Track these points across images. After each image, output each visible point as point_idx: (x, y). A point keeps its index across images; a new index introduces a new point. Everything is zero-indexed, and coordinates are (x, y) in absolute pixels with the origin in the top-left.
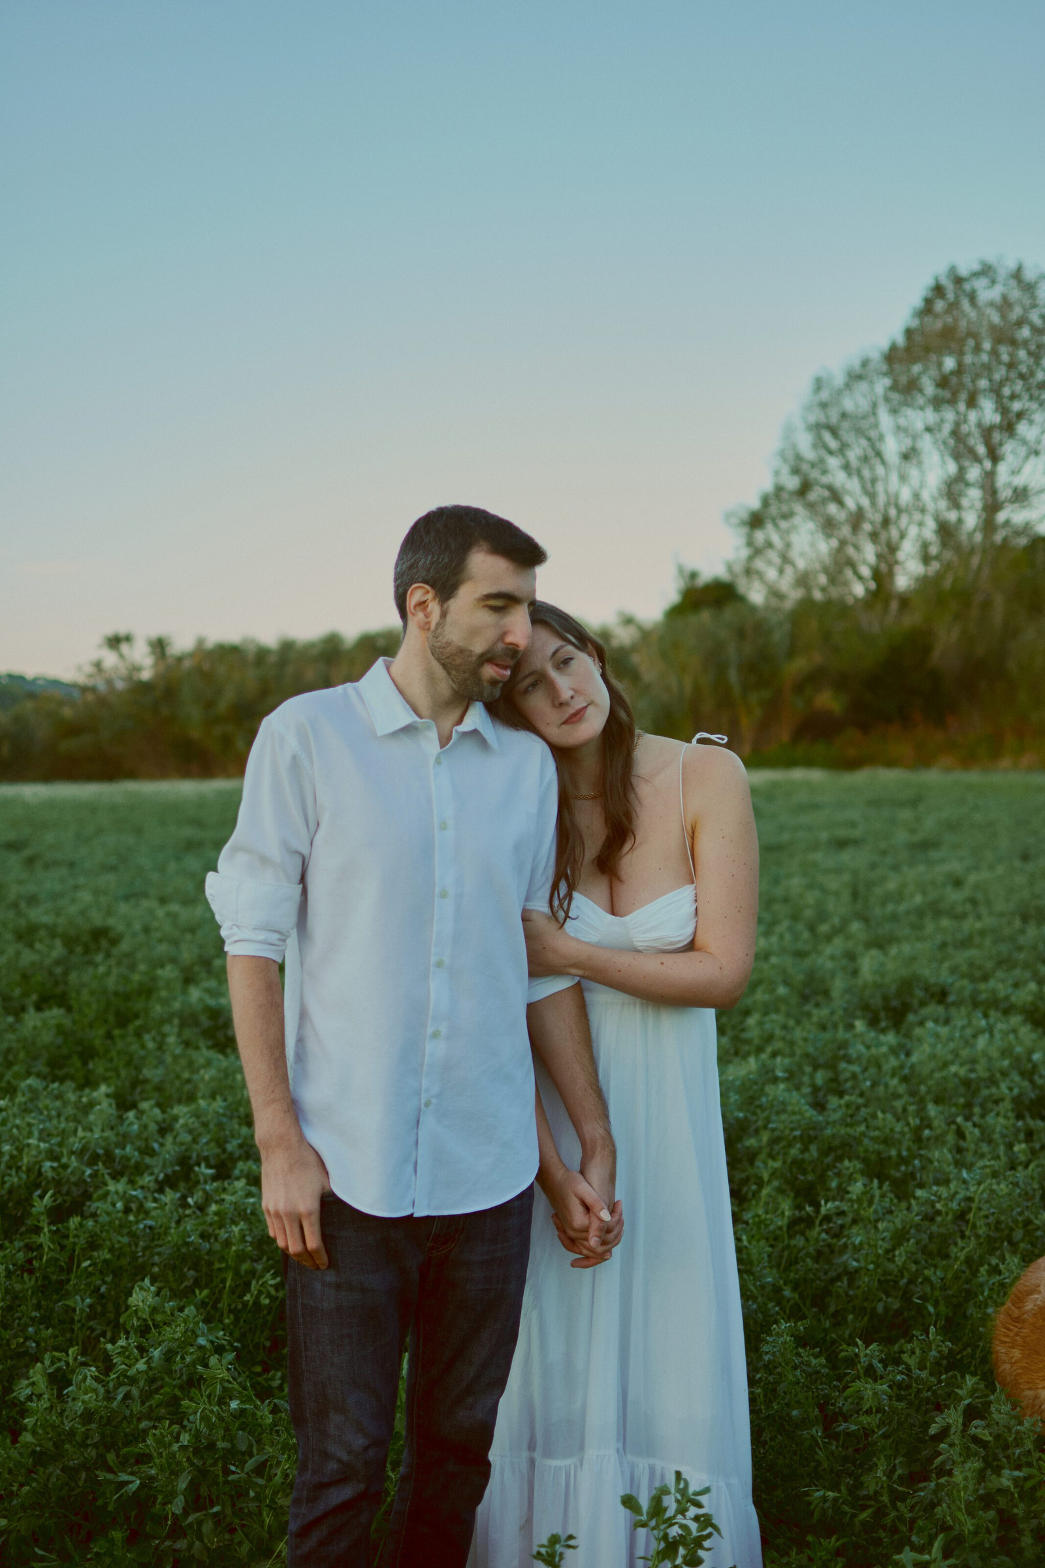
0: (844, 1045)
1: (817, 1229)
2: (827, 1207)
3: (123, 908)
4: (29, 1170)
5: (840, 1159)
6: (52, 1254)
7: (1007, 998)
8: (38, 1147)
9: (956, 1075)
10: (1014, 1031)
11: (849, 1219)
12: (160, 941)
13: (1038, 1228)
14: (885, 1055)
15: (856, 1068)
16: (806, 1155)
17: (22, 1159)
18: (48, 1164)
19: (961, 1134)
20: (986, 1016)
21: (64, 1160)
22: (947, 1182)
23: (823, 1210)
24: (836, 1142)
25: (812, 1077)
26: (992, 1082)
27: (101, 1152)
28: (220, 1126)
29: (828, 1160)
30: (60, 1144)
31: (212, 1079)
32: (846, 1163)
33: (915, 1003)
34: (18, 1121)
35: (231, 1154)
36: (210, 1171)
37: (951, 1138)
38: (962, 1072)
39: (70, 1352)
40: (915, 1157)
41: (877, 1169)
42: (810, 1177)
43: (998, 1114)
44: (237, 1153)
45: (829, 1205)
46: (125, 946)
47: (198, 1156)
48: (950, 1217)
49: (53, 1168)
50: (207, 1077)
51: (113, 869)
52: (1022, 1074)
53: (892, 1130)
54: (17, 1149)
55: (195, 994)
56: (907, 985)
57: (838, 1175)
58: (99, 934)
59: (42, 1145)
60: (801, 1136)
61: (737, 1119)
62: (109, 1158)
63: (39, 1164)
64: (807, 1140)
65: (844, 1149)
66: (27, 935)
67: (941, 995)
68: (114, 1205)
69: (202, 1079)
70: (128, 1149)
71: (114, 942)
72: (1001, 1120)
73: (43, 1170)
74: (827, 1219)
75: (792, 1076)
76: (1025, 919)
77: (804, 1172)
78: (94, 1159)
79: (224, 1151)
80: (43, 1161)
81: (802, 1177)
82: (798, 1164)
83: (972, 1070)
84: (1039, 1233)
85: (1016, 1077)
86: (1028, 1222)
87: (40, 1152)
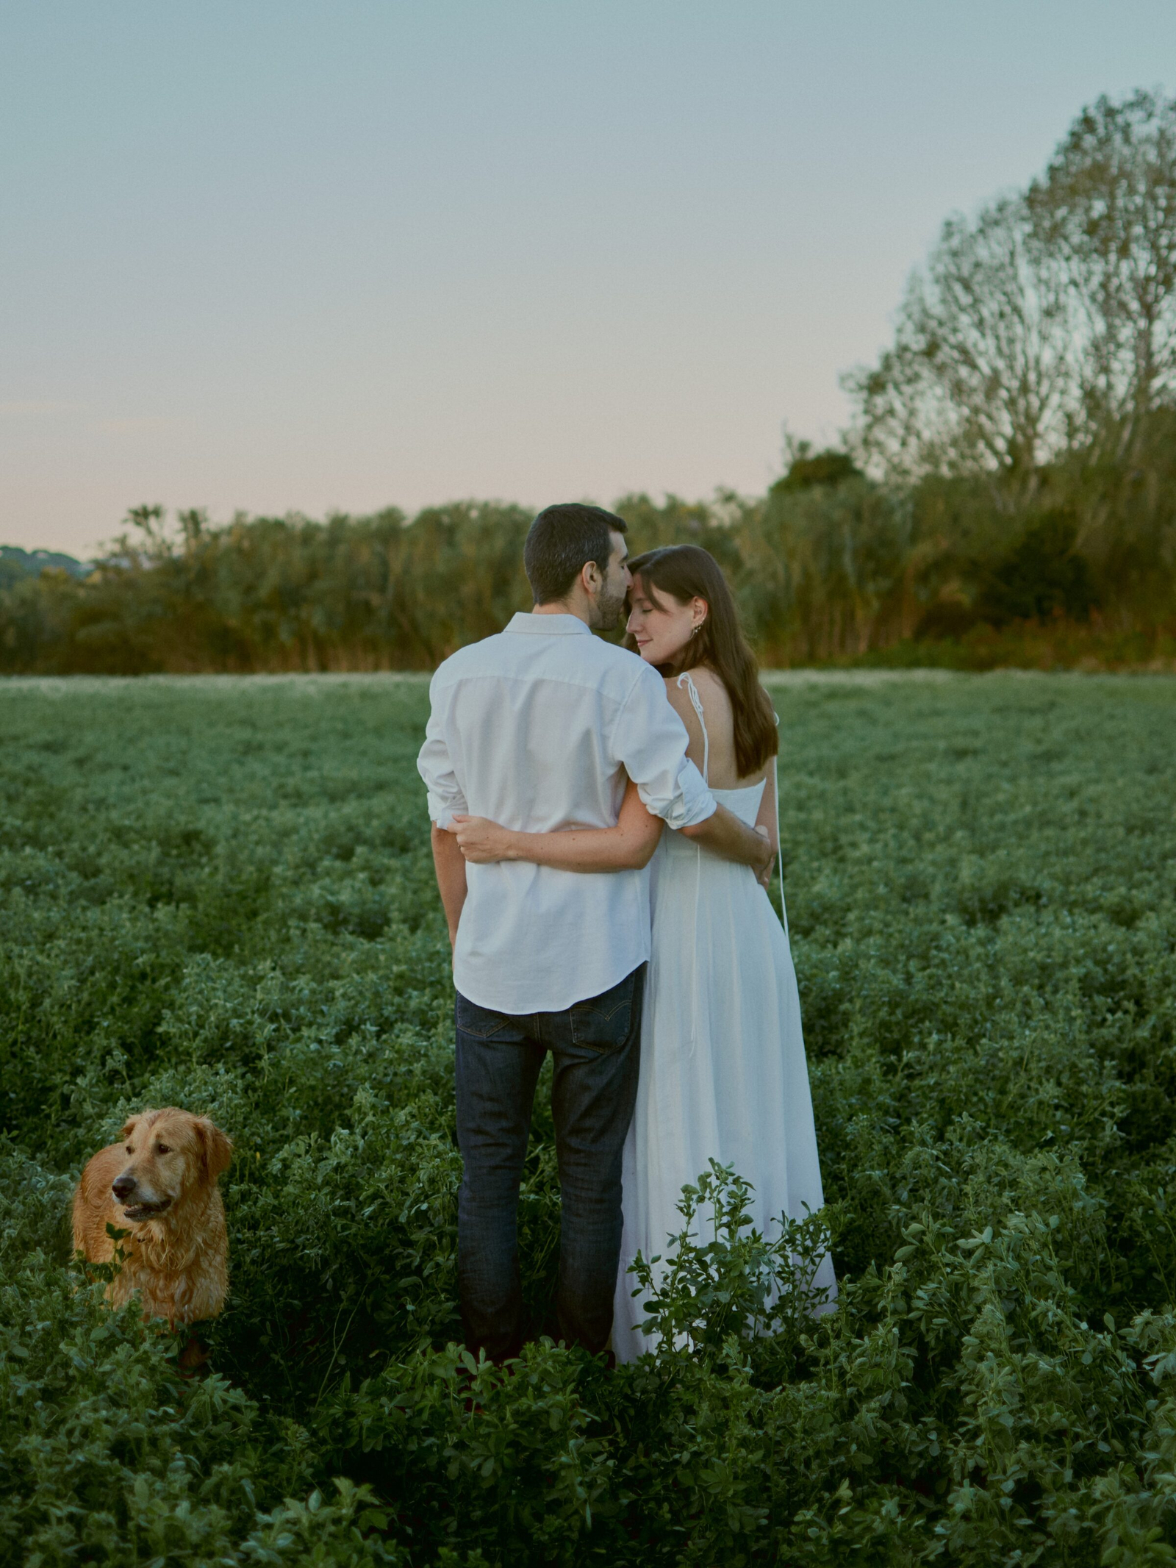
0: (936, 937)
1: (900, 1074)
2: (908, 1056)
3: (209, 811)
4: (217, 1026)
5: (922, 1021)
7: (1095, 899)
8: (224, 1006)
9: (1033, 960)
10: (1095, 927)
11: (926, 1067)
12: (257, 843)
13: (1081, 1071)
14: (973, 946)
15: (945, 956)
16: (893, 1019)
17: (209, 1017)
18: (234, 1022)
19: (1027, 1003)
20: (1071, 913)
21: (249, 1017)
22: (1011, 1038)
23: (905, 1059)
24: (918, 1006)
25: (905, 966)
26: (1064, 965)
27: (279, 1011)
29: (911, 1021)
30: (243, 1005)
31: (354, 962)
32: (927, 1023)
33: (1010, 904)
35: (387, 1018)
36: (374, 1029)
37: (1018, 1006)
38: (1039, 957)
40: (986, 1020)
41: (949, 1026)
42: (896, 1036)
43: (1066, 992)
44: (394, 1017)
45: (910, 1055)
46: (220, 849)
47: (361, 1017)
48: (1010, 1063)
49: (241, 1025)
50: (350, 959)
51: (174, 773)
52: (1097, 963)
53: (967, 997)
54: (204, 1009)
55: (316, 891)
56: (1003, 888)
57: (920, 1032)
58: (189, 838)
59: (228, 1005)
60: (889, 1002)
61: (834, 990)
62: (286, 1016)
63: (227, 1020)
64: (893, 1006)
65: (923, 1012)
66: (119, 835)
67: (1034, 898)
68: (308, 1046)
70: (302, 1009)
71: (208, 846)
72: (1070, 997)
73: (231, 1025)
74: (908, 1065)
76: (1130, 830)
77: (891, 1032)
78: (274, 1018)
80: (230, 1018)
81: (887, 1035)
82: (885, 1025)
83: (1049, 956)
84: (1082, 1075)
85: (1089, 963)
86: (1074, 1065)
87: (227, 1011)
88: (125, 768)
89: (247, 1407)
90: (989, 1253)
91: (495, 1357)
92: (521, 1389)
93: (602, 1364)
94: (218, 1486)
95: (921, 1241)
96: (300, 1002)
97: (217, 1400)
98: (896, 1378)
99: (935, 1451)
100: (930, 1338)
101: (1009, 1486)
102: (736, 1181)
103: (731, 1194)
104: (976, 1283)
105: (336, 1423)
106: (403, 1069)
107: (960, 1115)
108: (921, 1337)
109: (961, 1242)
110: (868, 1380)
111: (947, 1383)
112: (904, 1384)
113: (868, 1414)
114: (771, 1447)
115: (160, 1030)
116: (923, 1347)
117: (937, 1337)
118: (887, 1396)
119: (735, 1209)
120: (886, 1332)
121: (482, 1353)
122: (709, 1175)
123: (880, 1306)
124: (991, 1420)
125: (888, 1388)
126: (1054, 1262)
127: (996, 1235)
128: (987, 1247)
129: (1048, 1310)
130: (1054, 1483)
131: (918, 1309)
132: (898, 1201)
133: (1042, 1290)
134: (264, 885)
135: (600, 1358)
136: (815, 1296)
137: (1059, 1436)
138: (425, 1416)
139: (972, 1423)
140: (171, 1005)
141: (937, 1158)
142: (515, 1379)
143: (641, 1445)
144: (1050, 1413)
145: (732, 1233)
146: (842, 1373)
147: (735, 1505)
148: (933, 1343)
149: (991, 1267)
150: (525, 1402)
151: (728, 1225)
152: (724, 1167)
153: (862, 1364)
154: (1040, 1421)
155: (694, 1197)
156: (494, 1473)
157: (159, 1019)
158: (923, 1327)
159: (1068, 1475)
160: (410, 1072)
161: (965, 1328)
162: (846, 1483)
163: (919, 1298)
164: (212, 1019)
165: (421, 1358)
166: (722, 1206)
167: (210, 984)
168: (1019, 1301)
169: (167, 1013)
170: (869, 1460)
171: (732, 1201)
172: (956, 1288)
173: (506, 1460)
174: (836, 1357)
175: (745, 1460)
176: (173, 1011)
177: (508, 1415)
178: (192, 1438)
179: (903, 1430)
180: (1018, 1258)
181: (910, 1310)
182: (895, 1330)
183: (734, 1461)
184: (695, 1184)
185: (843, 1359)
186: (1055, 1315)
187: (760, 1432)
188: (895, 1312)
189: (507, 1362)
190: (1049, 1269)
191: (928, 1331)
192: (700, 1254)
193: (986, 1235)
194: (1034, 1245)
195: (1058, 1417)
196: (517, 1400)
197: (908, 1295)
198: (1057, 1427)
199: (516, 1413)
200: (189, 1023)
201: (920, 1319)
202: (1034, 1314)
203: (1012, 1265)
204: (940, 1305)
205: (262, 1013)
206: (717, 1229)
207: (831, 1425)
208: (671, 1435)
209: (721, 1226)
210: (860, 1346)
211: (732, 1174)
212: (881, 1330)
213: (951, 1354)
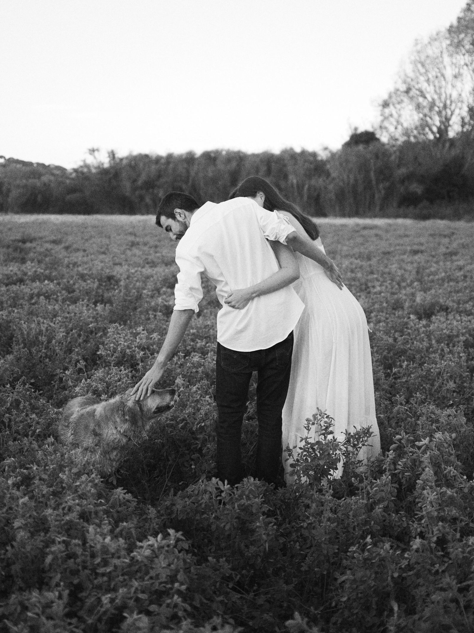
0: (407, 323)
1: (391, 377)
2: (395, 370)
3: (118, 268)
4: (121, 352)
5: (400, 356)
7: (470, 310)
9: (445, 334)
10: (470, 321)
11: (402, 374)
12: (137, 281)
14: (421, 328)
15: (409, 331)
16: (389, 355)
18: (128, 350)
19: (443, 350)
20: (460, 316)
21: (134, 349)
22: (436, 364)
23: (394, 371)
24: (399, 350)
25: (394, 335)
26: (457, 336)
27: (146, 347)
29: (396, 357)
30: (131, 344)
32: (403, 357)
33: (436, 311)
35: (188, 350)
36: (183, 355)
38: (448, 332)
40: (426, 357)
41: (412, 359)
42: (390, 361)
43: (458, 347)
44: (191, 350)
46: (122, 283)
48: (436, 374)
53: (419, 347)
54: (116, 345)
55: (160, 300)
56: (433, 305)
57: (400, 361)
58: (110, 278)
59: (126, 344)
60: (388, 349)
62: (148, 348)
63: (125, 350)
64: (389, 350)
65: (401, 353)
66: (82, 277)
67: (446, 309)
70: (155, 346)
71: (117, 282)
72: (459, 348)
74: (395, 374)
78: (143, 349)
81: (387, 362)
82: (385, 358)
83: (451, 332)
84: (464, 379)
85: (467, 336)
86: (461, 375)
87: (125, 346)
88: (85, 251)
89: (132, 501)
90: (428, 448)
91: (232, 483)
92: (241, 497)
93: (272, 488)
94: (121, 531)
95: (400, 442)
96: (154, 343)
97: (121, 497)
98: (390, 496)
99: (405, 525)
100: (403, 481)
101: (435, 539)
102: (327, 417)
103: (326, 422)
104: (422, 459)
105: (167, 508)
106: (194, 370)
107: (416, 394)
108: (399, 480)
109: (417, 443)
110: (378, 497)
111: (410, 499)
112: (393, 498)
113: (378, 509)
114: (340, 522)
115: (98, 353)
116: (400, 484)
117: (406, 480)
118: (386, 503)
119: (327, 428)
120: (386, 478)
121: (226, 482)
122: (316, 415)
123: (384, 467)
124: (428, 513)
125: (387, 499)
126: (453, 452)
127: (431, 441)
128: (427, 446)
129: (451, 471)
130: (452, 538)
131: (399, 469)
132: (391, 427)
133: (448, 463)
134: (139, 297)
135: (272, 486)
136: (357, 463)
137: (454, 520)
138: (203, 506)
139: (420, 514)
140: (103, 344)
141: (407, 410)
142: (240, 492)
143: (287, 520)
144: (451, 511)
145: (325, 438)
146: (368, 493)
147: (326, 544)
148: (404, 483)
149: (428, 453)
150: (243, 502)
151: (324, 434)
152: (323, 411)
153: (376, 490)
154: (448, 514)
155: (311, 423)
156: (230, 529)
157: (98, 349)
158: (400, 476)
159: (458, 535)
160: (197, 372)
161: (418, 477)
162: (369, 537)
163: (399, 465)
164: (119, 349)
165: (201, 483)
166: (322, 427)
167: (118, 335)
168: (439, 467)
169: (101, 347)
170: (379, 528)
171: (326, 425)
172: (414, 461)
173: (235, 524)
174: (366, 487)
175: (329, 527)
176: (103, 346)
177: (236, 506)
178: (111, 512)
179: (392, 516)
180: (439, 450)
181: (395, 469)
182: (390, 477)
183: (325, 527)
184: (312, 418)
185: (369, 488)
186: (453, 473)
187: (336, 516)
188: (389, 470)
189: (236, 486)
190: (452, 455)
191: (402, 478)
192: (312, 445)
193: (426, 441)
194: (446, 445)
195: (454, 512)
196: (240, 500)
197: (395, 463)
198: (454, 516)
199: (238, 506)
200: (110, 351)
201: (399, 473)
202: (445, 472)
203: (437, 452)
204: (408, 468)
205: (139, 347)
206: (319, 436)
207: (364, 513)
208: (299, 516)
209: (321, 434)
210: (376, 483)
211: (326, 414)
212: (384, 477)
213: (412, 487)
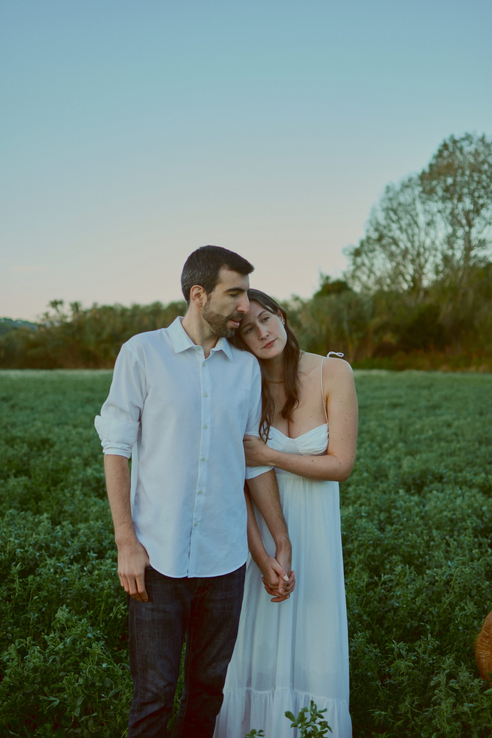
0: (394, 501)
1: (380, 588)
2: (384, 578)
4: (10, 553)
5: (391, 555)
6: (20, 593)
7: (471, 480)
8: (14, 542)
9: (446, 516)
10: (474, 496)
11: (395, 583)
13: (483, 589)
14: (413, 506)
15: (399, 512)
16: (375, 553)
17: (6, 547)
18: (19, 550)
19: (448, 544)
20: (461, 489)
21: (26, 548)
22: (441, 567)
24: (389, 547)
25: (379, 515)
26: (463, 520)
27: (44, 545)
28: (100, 534)
29: (386, 555)
30: (25, 541)
31: (97, 511)
32: (394, 557)
33: (428, 482)
34: (5, 530)
35: (105, 547)
36: (95, 555)
37: (443, 546)
38: (449, 515)
39: (28, 639)
40: (426, 555)
41: (408, 560)
42: (377, 563)
43: (466, 535)
44: (108, 547)
45: (386, 576)
46: (57, 448)
47: (89, 548)
48: (442, 583)
49: (21, 552)
50: (94, 510)
51: (52, 411)
52: (478, 516)
53: (416, 542)
54: (4, 542)
56: (424, 473)
57: (390, 562)
58: (45, 442)
59: (16, 541)
60: (373, 544)
62: (47, 547)
63: (15, 550)
64: (376, 546)
65: (392, 550)
67: (440, 478)
68: (49, 570)
69: (92, 511)
70: (57, 543)
71: (52, 446)
72: (467, 538)
73: (16, 553)
74: (384, 583)
75: (369, 516)
76: (480, 443)
77: (374, 561)
78: (40, 548)
79: (102, 545)
80: (16, 548)
81: (373, 563)
82: (371, 557)
83: (454, 514)
84: (484, 592)
85: (474, 518)
86: (479, 586)
87: (15, 544)
134: (67, 468)
